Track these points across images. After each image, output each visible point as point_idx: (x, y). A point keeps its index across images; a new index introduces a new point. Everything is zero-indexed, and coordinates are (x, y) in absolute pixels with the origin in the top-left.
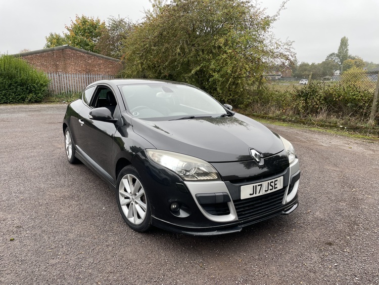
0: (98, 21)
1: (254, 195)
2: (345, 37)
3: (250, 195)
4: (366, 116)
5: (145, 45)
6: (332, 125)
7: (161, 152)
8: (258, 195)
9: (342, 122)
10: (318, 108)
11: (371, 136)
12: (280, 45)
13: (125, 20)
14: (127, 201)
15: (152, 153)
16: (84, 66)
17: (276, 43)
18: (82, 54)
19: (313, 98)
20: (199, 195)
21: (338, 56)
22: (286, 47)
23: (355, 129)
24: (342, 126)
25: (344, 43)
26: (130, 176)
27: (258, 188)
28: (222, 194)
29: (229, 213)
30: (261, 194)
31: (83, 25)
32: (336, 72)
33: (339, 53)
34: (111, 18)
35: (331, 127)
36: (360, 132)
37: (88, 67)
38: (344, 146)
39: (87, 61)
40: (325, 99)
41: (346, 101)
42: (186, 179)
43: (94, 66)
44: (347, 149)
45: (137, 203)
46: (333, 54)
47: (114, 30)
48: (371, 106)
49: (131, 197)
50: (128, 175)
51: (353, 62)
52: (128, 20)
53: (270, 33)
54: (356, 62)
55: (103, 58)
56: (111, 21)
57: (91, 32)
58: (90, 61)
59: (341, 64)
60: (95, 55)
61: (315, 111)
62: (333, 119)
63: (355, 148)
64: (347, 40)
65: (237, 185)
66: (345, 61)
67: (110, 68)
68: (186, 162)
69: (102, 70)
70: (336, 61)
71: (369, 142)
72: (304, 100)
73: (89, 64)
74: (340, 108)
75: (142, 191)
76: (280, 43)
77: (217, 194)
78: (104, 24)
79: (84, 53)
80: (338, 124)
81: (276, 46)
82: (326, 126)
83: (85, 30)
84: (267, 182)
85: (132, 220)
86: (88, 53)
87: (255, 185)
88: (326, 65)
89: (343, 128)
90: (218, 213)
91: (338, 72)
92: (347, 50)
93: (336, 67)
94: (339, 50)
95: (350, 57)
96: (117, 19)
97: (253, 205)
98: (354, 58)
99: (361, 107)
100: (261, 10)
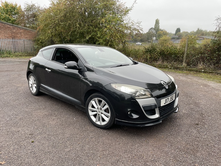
0: (16, 5)
1: (166, 104)
2: (157, 19)
3: (165, 104)
4: (182, 61)
5: (55, 21)
6: (165, 67)
7: (120, 85)
8: (167, 103)
9: (170, 65)
10: (157, 58)
11: (185, 72)
12: (134, 24)
13: (35, 5)
14: (95, 113)
15: (115, 85)
16: (10, 34)
17: (132, 22)
18: (8, 26)
19: (154, 53)
20: (144, 106)
21: (154, 29)
22: (137, 24)
23: (177, 68)
24: (170, 67)
25: (157, 22)
26: (97, 99)
27: (167, 100)
28: (154, 104)
29: (155, 114)
30: (168, 103)
31: (6, 7)
32: (154, 38)
33: (155, 27)
34: (26, 3)
35: (165, 68)
36: (180, 70)
37: (13, 34)
38: (176, 77)
39: (12, 30)
40: (160, 53)
41: (170, 54)
42: (136, 98)
43: (17, 34)
44: (178, 79)
45: (102, 113)
46: (152, 28)
47: (28, 11)
48: (184, 57)
49: (98, 111)
50: (96, 98)
51: (162, 32)
52: (37, 5)
53: (129, 17)
54: (163, 33)
55: (23, 28)
56: (26, 5)
57: (12, 12)
58: (14, 31)
59: (156, 34)
60: (17, 27)
61: (156, 60)
62: (165, 63)
63: (182, 78)
64: (159, 21)
65: (159, 99)
66: (158, 32)
67: (28, 35)
68: (135, 89)
69: (22, 36)
70: (154, 32)
71: (186, 75)
72: (149, 54)
73: (14, 33)
74: (168, 58)
75: (107, 106)
76: (133, 23)
77: (152, 105)
78: (20, 6)
79: (10, 25)
80: (168, 66)
81: (131, 24)
82: (162, 67)
83: (8, 10)
84: (170, 97)
85: (98, 123)
86: (12, 26)
87: (166, 99)
88: (149, 35)
89: (171, 68)
90: (151, 114)
91: (155, 38)
92: (159, 26)
93: (153, 35)
94: (155, 26)
95: (160, 30)
96: (30, 4)
97: (164, 109)
98: (162, 31)
99: (178, 57)
100: (123, 3)
